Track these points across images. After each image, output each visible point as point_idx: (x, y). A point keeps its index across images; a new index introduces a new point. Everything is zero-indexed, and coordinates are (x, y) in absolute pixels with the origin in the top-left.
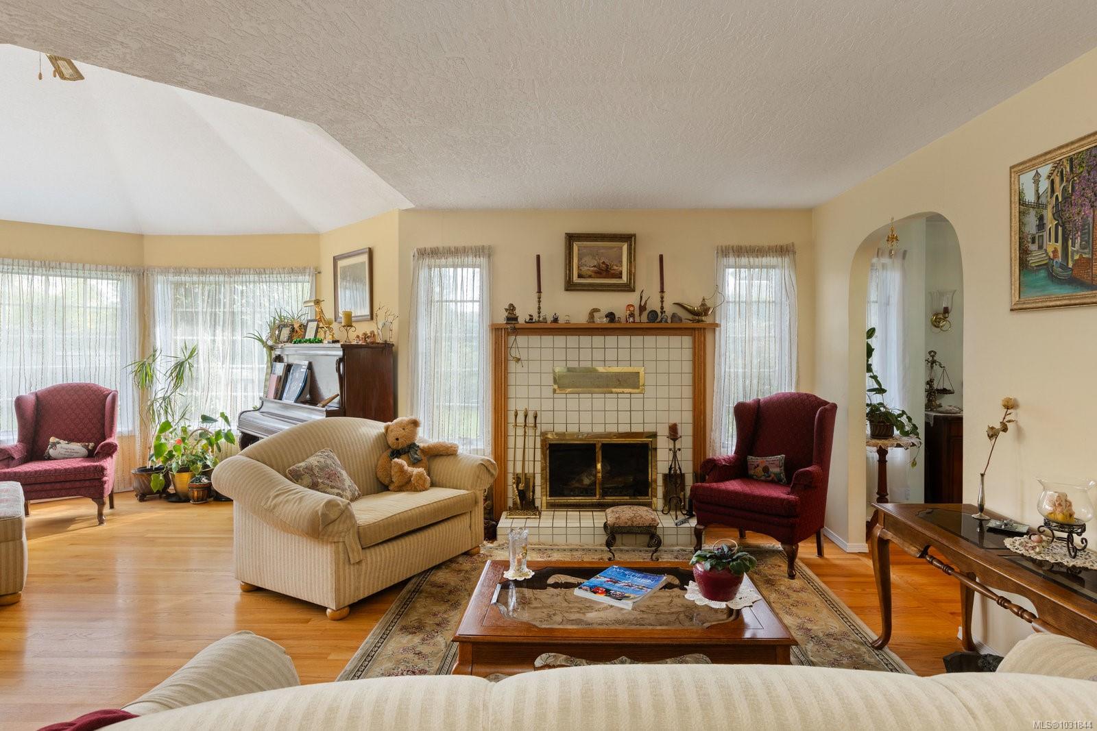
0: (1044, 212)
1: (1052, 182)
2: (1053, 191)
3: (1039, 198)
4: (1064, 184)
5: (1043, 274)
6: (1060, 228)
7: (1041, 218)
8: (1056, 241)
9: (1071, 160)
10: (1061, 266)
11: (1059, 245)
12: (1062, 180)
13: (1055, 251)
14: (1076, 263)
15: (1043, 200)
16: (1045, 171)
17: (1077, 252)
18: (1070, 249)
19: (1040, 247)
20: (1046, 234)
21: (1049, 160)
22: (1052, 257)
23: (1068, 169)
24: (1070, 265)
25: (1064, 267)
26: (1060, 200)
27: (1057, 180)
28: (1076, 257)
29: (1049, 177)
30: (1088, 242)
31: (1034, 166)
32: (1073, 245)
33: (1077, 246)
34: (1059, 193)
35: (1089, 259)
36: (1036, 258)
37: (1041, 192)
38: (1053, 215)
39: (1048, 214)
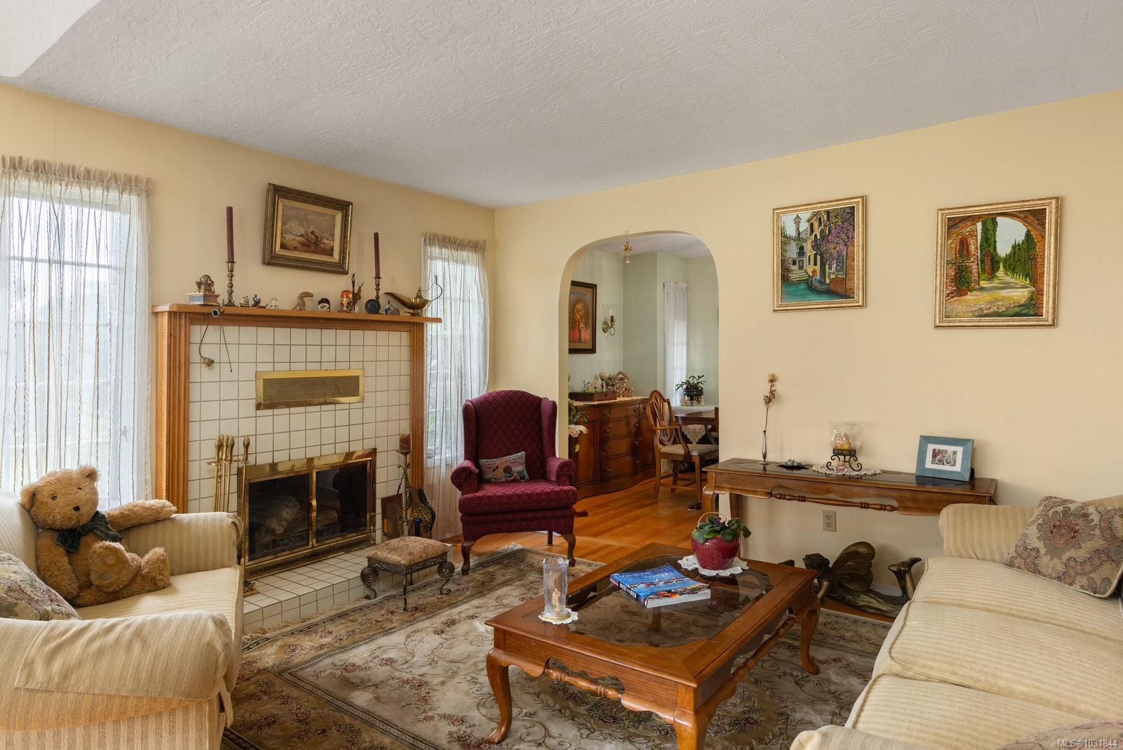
0: (804, 244)
1: (812, 225)
2: (812, 231)
3: (799, 234)
4: (822, 228)
5: (803, 286)
6: (818, 257)
7: (802, 248)
8: (815, 264)
9: (828, 212)
10: (820, 282)
11: (818, 268)
12: (820, 224)
13: (814, 272)
14: (832, 280)
15: (803, 236)
16: (805, 216)
17: (833, 273)
18: (827, 271)
19: (801, 268)
20: (806, 260)
21: (810, 209)
22: (811, 274)
23: (825, 218)
24: (828, 281)
25: (822, 282)
26: (819, 237)
27: (816, 224)
28: (833, 277)
29: (808, 221)
30: (842, 268)
31: (796, 211)
32: (830, 268)
33: (833, 269)
34: (817, 232)
35: (843, 278)
36: (796, 274)
37: (801, 230)
38: (813, 247)
39: (808, 247)
